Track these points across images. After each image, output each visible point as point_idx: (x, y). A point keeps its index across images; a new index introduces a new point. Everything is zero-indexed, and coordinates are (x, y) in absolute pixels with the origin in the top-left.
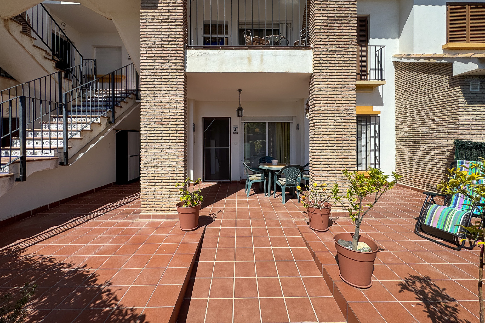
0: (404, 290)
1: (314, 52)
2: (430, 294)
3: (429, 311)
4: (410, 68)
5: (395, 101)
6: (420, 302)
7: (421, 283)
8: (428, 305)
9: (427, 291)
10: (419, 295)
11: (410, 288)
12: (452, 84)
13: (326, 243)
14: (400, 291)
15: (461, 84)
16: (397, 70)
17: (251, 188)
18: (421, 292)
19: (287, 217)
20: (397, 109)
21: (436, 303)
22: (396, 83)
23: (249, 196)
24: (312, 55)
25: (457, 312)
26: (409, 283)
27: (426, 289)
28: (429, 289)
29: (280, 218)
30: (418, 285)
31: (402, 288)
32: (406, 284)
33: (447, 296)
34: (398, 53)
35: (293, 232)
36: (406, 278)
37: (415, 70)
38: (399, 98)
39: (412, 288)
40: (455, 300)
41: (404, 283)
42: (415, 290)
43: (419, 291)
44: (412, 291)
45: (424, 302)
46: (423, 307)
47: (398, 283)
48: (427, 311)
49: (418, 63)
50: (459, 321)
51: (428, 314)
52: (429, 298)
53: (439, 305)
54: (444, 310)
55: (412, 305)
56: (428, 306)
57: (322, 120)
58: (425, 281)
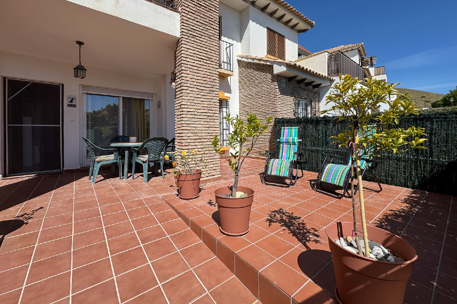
0: (271, 223)
1: (181, 16)
2: (287, 219)
3: (292, 232)
4: (248, 66)
5: (238, 91)
6: (284, 228)
7: (279, 214)
8: (289, 227)
9: (284, 218)
10: (281, 223)
11: (274, 220)
12: (273, 80)
13: (201, 207)
14: (270, 225)
15: (277, 81)
16: (239, 67)
17: (98, 174)
18: (282, 221)
19: (152, 194)
20: (240, 97)
21: (293, 225)
22: (239, 77)
23: (96, 183)
24: (180, 19)
25: (305, 225)
26: (272, 217)
27: (283, 217)
28: (285, 217)
29: (143, 197)
30: (278, 216)
31: (269, 223)
32: (271, 218)
33: (296, 217)
34: (240, 54)
35: (161, 207)
36: (269, 214)
37: (251, 68)
38: (241, 88)
39: (275, 219)
40: (301, 218)
41: (269, 219)
42: (278, 220)
43: (280, 220)
44: (276, 222)
45: (286, 227)
46: (287, 231)
47: (265, 220)
48: (290, 232)
49: (253, 63)
50: (309, 230)
51: (292, 234)
52: (288, 223)
53: (295, 225)
54: (298, 227)
55: (281, 232)
56: (290, 229)
57: (190, 88)
58: (280, 211)
